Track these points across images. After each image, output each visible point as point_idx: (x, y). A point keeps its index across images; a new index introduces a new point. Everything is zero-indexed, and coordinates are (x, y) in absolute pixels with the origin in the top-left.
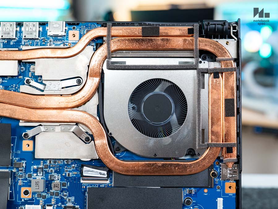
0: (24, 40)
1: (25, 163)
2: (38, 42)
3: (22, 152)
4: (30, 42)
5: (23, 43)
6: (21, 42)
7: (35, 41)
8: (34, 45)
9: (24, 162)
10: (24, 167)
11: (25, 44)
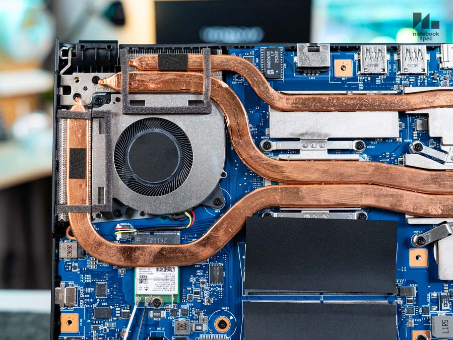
0: (400, 76)
1: (415, 288)
2: (424, 79)
3: (409, 269)
4: (411, 80)
5: (398, 81)
6: (394, 79)
7: (419, 78)
8: (416, 86)
9: (414, 286)
10: (415, 296)
11: (401, 82)
